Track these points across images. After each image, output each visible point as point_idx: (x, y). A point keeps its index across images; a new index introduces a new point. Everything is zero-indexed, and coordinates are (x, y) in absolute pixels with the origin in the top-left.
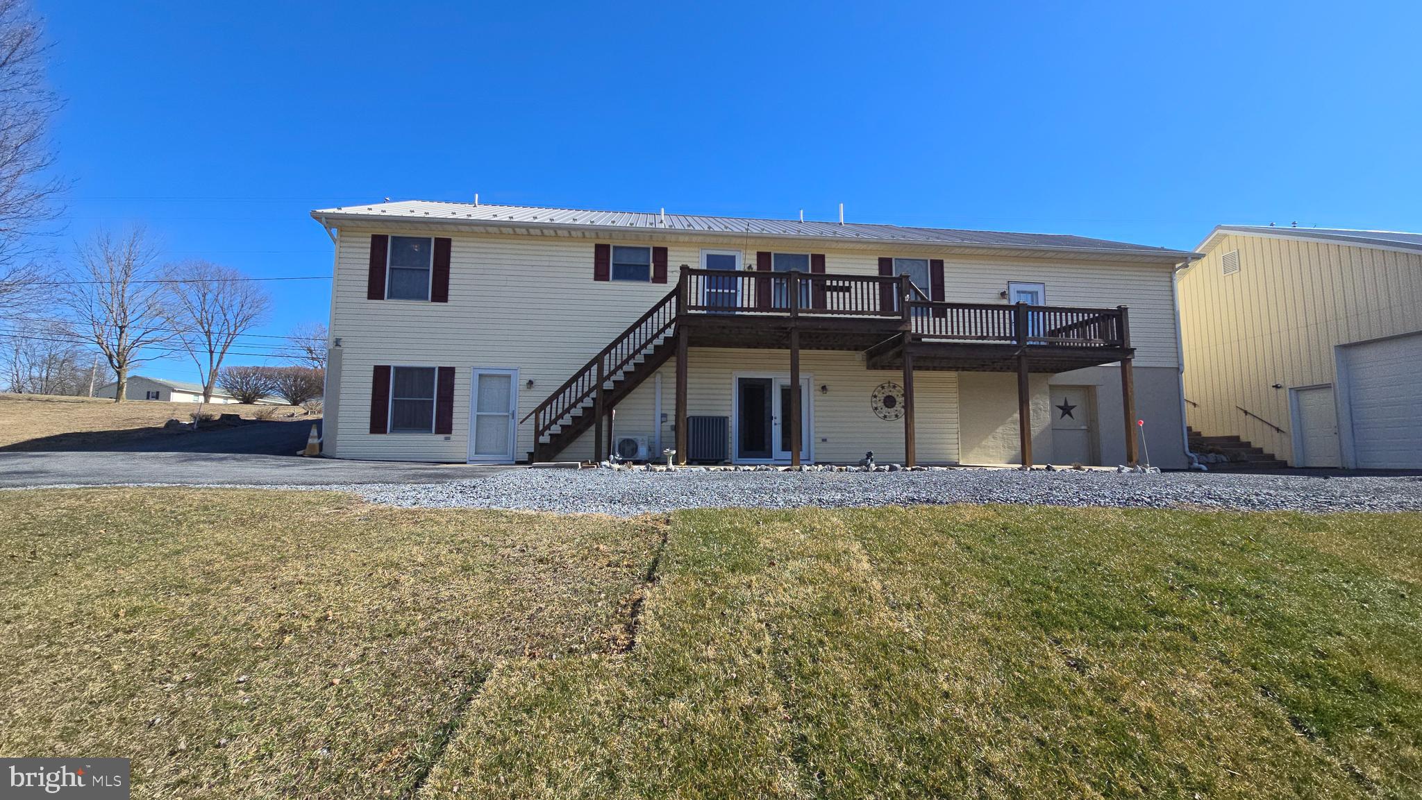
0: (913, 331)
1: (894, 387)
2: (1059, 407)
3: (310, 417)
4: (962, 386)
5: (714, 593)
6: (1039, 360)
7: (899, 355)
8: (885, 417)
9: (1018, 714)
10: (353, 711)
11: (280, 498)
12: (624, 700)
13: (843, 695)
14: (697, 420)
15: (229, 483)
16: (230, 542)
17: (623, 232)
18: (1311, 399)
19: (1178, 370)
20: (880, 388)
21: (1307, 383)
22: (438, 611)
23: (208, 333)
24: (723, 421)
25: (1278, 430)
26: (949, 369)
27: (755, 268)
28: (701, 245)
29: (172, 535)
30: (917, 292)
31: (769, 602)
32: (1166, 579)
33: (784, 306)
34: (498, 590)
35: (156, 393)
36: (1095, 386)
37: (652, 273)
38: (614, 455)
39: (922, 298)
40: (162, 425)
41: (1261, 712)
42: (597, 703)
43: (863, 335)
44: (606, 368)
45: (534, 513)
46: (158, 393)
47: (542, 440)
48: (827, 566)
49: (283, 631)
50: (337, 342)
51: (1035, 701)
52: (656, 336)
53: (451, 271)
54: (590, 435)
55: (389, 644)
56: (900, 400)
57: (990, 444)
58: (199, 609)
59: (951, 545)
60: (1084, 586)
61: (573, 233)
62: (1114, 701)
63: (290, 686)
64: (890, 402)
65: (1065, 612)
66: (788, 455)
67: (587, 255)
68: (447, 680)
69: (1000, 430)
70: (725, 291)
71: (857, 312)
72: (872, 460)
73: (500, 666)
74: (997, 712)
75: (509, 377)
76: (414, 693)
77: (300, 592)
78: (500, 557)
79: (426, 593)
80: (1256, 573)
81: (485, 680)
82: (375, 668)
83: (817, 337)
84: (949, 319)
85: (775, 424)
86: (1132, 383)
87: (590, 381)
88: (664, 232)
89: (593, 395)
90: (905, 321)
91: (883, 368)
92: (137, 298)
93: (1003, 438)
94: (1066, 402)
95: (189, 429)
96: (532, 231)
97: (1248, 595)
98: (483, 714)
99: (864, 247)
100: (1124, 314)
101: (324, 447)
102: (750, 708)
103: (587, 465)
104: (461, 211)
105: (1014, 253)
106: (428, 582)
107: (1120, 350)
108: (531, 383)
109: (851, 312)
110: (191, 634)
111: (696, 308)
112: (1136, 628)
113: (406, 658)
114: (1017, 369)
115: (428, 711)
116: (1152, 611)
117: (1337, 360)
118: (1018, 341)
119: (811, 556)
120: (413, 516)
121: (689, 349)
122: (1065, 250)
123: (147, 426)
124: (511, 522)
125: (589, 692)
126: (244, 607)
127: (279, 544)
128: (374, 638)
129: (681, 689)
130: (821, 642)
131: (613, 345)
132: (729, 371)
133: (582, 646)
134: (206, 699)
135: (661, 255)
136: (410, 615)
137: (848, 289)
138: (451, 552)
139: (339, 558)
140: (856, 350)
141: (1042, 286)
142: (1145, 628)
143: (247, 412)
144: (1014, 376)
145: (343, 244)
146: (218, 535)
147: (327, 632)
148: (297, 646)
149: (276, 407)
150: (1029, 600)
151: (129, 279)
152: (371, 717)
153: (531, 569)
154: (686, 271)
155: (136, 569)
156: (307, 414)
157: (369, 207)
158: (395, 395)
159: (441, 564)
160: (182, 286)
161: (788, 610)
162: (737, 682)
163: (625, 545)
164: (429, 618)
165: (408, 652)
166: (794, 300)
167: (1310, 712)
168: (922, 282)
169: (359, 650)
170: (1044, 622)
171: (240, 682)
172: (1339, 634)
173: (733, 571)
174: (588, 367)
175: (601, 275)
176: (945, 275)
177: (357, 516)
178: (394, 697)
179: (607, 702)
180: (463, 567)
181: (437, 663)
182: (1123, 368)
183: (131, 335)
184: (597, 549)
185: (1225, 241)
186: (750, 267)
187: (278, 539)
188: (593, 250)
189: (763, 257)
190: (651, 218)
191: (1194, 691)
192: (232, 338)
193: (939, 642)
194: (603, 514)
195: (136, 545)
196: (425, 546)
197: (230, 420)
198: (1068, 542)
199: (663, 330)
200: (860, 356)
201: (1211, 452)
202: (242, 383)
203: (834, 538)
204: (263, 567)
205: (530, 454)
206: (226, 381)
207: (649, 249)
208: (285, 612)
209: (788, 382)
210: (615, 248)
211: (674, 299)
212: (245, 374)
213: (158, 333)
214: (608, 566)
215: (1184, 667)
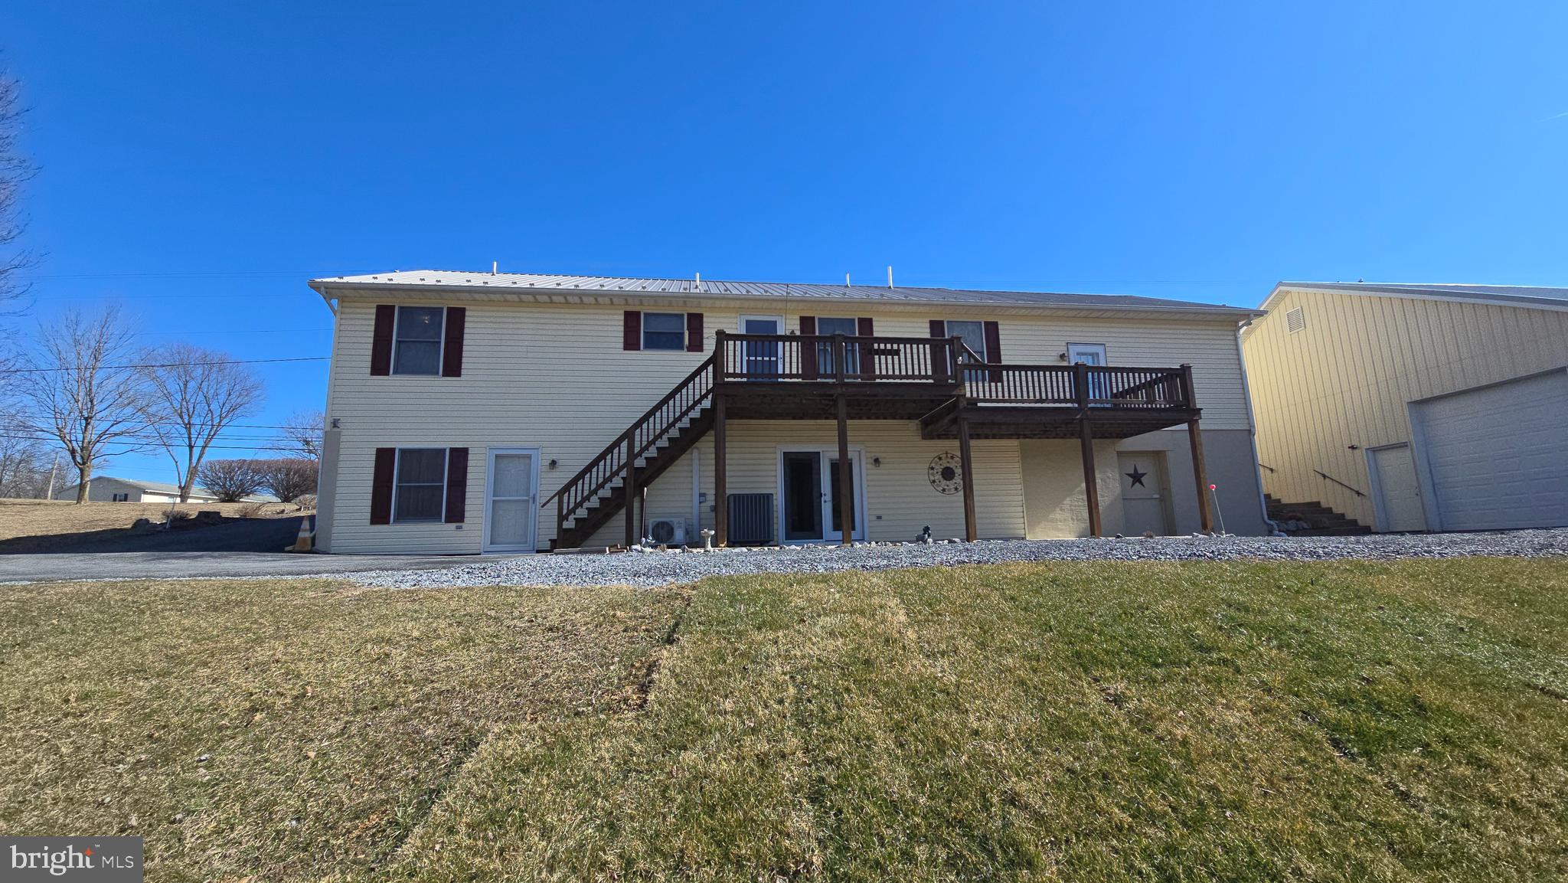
0: (968, 395)
1: (952, 458)
2: (1129, 475)
3: (302, 514)
4: (1025, 456)
5: (736, 650)
6: (1103, 424)
7: (955, 421)
8: (944, 490)
9: (1050, 746)
10: (329, 783)
11: (260, 585)
12: (631, 755)
13: (868, 738)
14: (738, 498)
15: (203, 575)
16: (200, 627)
17: (655, 297)
18: (1388, 459)
19: (1250, 432)
20: (936, 459)
21: (1384, 443)
22: (432, 682)
23: (188, 426)
24: (767, 498)
25: (1358, 493)
26: (1009, 437)
27: (798, 333)
28: (740, 310)
29: (133, 623)
30: (970, 355)
31: (795, 655)
32: (1215, 620)
33: (829, 371)
34: (501, 659)
35: (124, 494)
36: (1165, 451)
37: (686, 342)
38: (646, 537)
39: (976, 360)
40: (130, 526)
41: (1300, 735)
42: (602, 759)
43: (915, 401)
44: (637, 444)
45: (547, 587)
46: (126, 495)
47: (566, 525)
48: (861, 621)
49: (254, 710)
50: (335, 424)
51: (1068, 735)
52: (690, 408)
53: (465, 342)
54: (621, 518)
55: (374, 717)
56: (958, 471)
57: (1058, 516)
58: (160, 693)
59: (995, 597)
60: (1129, 629)
61: (600, 300)
62: (1150, 730)
63: (257, 762)
64: (948, 474)
65: (1107, 652)
66: (839, 535)
67: (616, 323)
68: (437, 748)
69: (1067, 501)
70: (765, 359)
71: (907, 377)
72: (929, 536)
73: (496, 730)
74: (1028, 746)
75: (529, 457)
76: (399, 762)
77: (276, 672)
78: (505, 629)
79: (419, 665)
80: (1306, 612)
81: (478, 744)
82: (357, 740)
83: (866, 405)
84: (1006, 384)
85: (825, 502)
86: (1201, 445)
87: (619, 459)
88: (699, 297)
89: (623, 473)
90: (959, 385)
91: (939, 437)
92: (107, 384)
93: (1071, 510)
94: (1135, 469)
95: (160, 529)
96: (555, 298)
97: (1297, 631)
98: (474, 776)
99: (914, 309)
100: (1187, 373)
101: (317, 541)
102: (766, 755)
103: (615, 549)
104: (477, 279)
105: (1071, 314)
106: (422, 655)
107: (1185, 411)
108: (553, 463)
109: (901, 377)
110: (149, 716)
111: (734, 375)
112: (1178, 663)
113: (392, 729)
114: (1080, 435)
115: (413, 778)
116: (1197, 648)
117: (1411, 416)
118: (1079, 403)
119: (844, 613)
120: (411, 595)
121: (728, 421)
122: (1124, 309)
123: (111, 527)
124: (521, 596)
125: (593, 751)
126: (211, 688)
127: (255, 626)
128: (358, 712)
129: (693, 741)
130: (848, 690)
131: (645, 418)
132: (774, 444)
133: (590, 708)
134: (163, 778)
135: (696, 322)
136: (400, 688)
137: (897, 352)
138: (450, 625)
139: (323, 636)
140: (909, 418)
141: (1102, 348)
142: (1188, 664)
143: (229, 510)
144: (1076, 442)
145: (343, 316)
146: (186, 621)
147: (305, 708)
148: (269, 723)
149: (265, 503)
150: (1070, 643)
151: (99, 365)
152: (348, 787)
153: (540, 637)
154: (722, 337)
155: (90, 656)
156: (300, 509)
157: (375, 276)
158: (400, 480)
159: (439, 637)
160: (160, 372)
161: (815, 662)
162: (754, 731)
163: (645, 610)
164: (421, 689)
165: (395, 724)
166: (840, 365)
167: (1351, 734)
168: (975, 344)
169: (340, 725)
170: (1083, 662)
171: (201, 761)
172: (1389, 663)
173: (759, 629)
174: (617, 444)
175: (630, 343)
176: (1001, 337)
177: (348, 597)
178: (377, 767)
179: (612, 759)
180: (462, 639)
181: (427, 733)
182: (1191, 431)
183: (98, 427)
184: (614, 616)
185: (1288, 299)
186: (793, 332)
187: (255, 622)
188: (622, 317)
189: (806, 322)
190: (685, 284)
191: (1232, 718)
192: (216, 431)
193: (972, 685)
194: (625, 585)
195: (92, 634)
196: (422, 621)
197: (208, 519)
198: (1119, 590)
199: (699, 401)
200: (914, 425)
201: (1291, 518)
202: (226, 478)
203: (871, 595)
204: (236, 649)
205: (552, 541)
206: (206, 477)
207: (682, 315)
208: (258, 690)
209: (836, 455)
210: (646, 315)
211: (710, 368)
212: (229, 469)
213: (129, 425)
214: (624, 631)
215: (1224, 697)
